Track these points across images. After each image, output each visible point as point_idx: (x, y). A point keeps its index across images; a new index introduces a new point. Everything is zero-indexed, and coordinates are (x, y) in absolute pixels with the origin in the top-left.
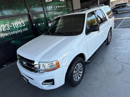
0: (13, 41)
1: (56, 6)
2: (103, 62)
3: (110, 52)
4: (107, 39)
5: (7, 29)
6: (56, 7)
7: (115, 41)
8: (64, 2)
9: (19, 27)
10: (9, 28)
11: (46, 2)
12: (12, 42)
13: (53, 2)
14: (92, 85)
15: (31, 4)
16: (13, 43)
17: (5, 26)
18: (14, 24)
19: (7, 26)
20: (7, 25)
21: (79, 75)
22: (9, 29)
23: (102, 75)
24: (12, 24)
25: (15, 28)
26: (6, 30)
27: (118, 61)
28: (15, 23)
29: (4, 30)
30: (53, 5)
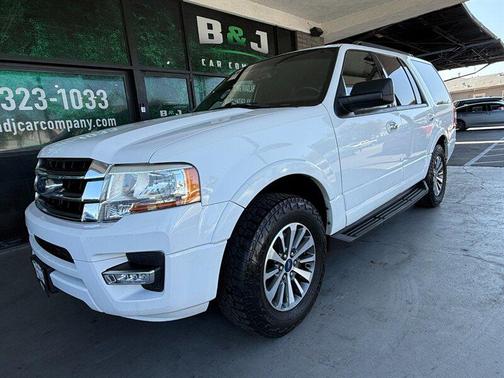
1: (237, 64)
2: (409, 258)
3: (445, 229)
4: (429, 179)
5: (37, 106)
6: (233, 65)
7: (464, 198)
8: (266, 55)
9: (85, 108)
10: (45, 102)
11: (201, 42)
13: (225, 48)
14: (354, 339)
15: (145, 36)
17: (31, 93)
18: (68, 94)
19: (39, 94)
20: (39, 92)
21: (293, 283)
22: (45, 107)
23: (409, 306)
24: (59, 92)
25: (67, 108)
26: (31, 108)
27: (479, 261)
28: (72, 91)
29: (22, 107)
30: (225, 59)
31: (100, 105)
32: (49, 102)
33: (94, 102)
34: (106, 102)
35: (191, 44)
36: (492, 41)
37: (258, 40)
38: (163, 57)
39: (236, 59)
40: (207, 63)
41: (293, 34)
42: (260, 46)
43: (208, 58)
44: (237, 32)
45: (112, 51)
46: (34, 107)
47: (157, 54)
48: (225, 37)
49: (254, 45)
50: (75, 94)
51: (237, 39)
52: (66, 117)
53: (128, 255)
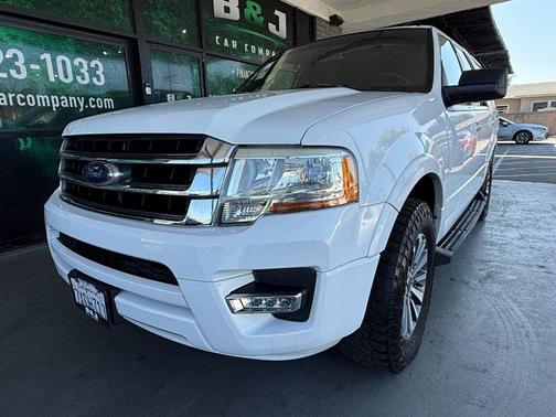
0: (29, 139)
1: (254, 47)
5: (13, 72)
8: (284, 41)
9: (75, 80)
10: (23, 69)
11: (216, 15)
12: (19, 144)
13: (242, 27)
16: (27, 151)
17: (4, 55)
18: (54, 61)
19: (16, 57)
20: (15, 55)
21: (411, 305)
22: (23, 75)
24: (42, 58)
25: (52, 79)
26: (5, 75)
28: (60, 58)
30: (241, 38)
31: (95, 80)
32: (28, 70)
33: (87, 75)
34: (102, 77)
35: (205, 16)
36: (500, 52)
37: (276, 21)
38: (173, 27)
39: (253, 41)
40: (222, 41)
41: (312, 19)
42: (278, 29)
43: (223, 35)
44: (255, 8)
45: (112, 13)
46: (9, 74)
47: (165, 23)
48: (242, 12)
49: (272, 27)
50: (63, 62)
51: (255, 17)
52: (52, 91)
53: (256, 272)
